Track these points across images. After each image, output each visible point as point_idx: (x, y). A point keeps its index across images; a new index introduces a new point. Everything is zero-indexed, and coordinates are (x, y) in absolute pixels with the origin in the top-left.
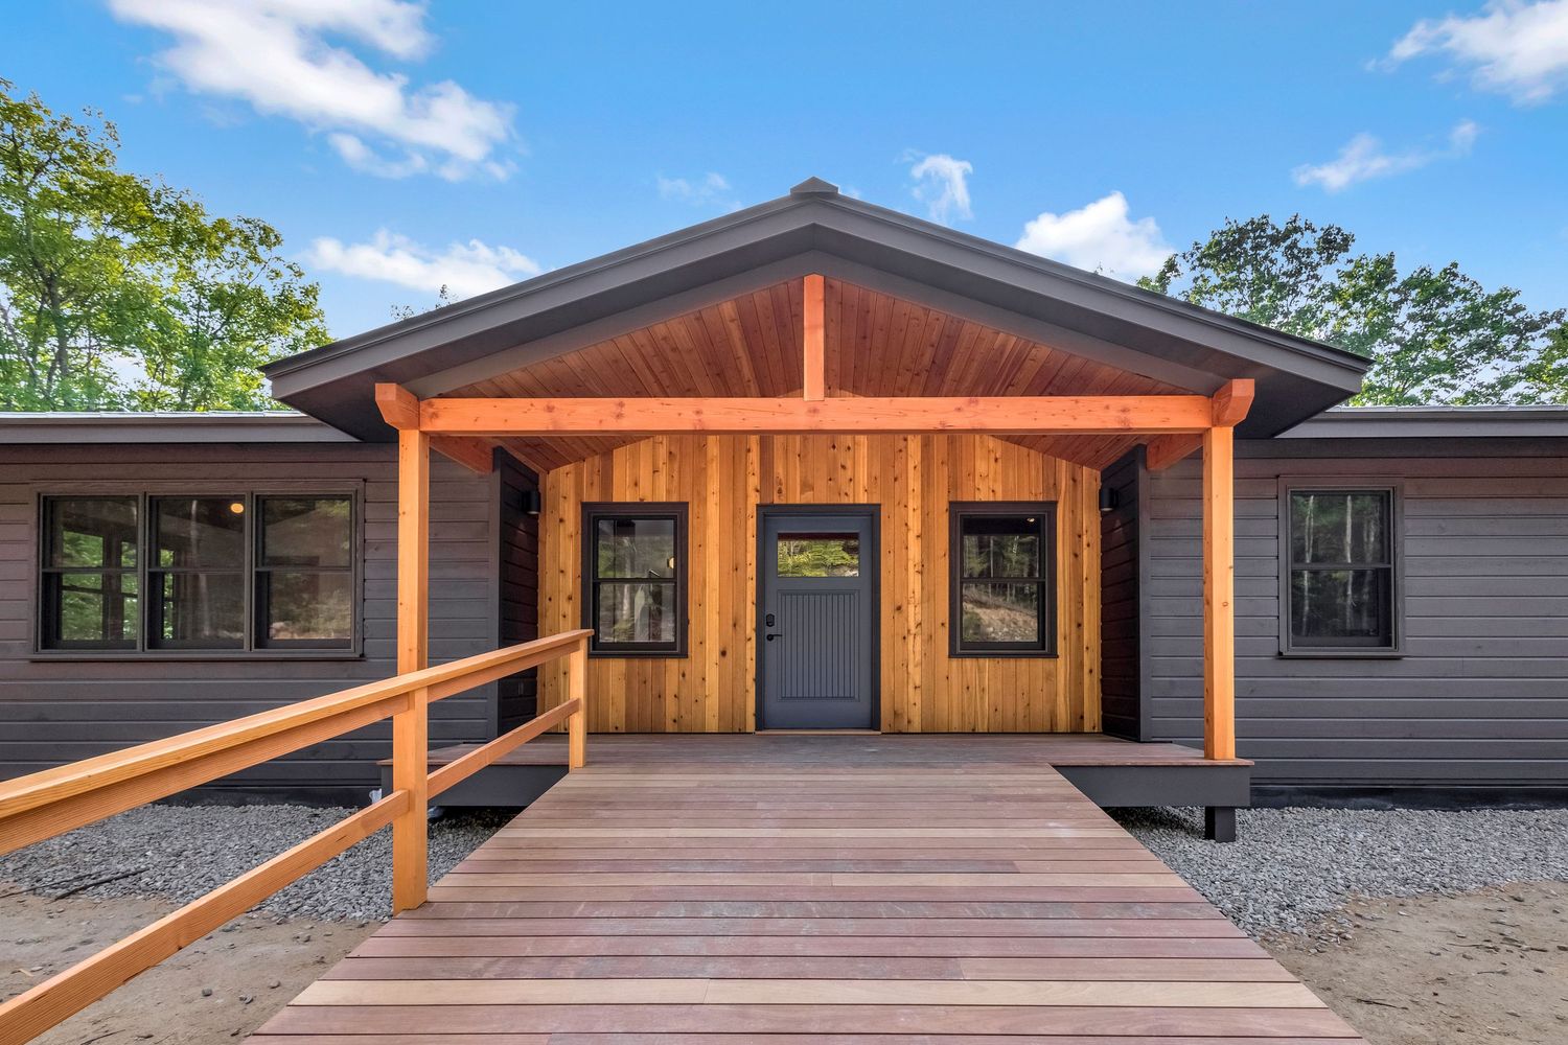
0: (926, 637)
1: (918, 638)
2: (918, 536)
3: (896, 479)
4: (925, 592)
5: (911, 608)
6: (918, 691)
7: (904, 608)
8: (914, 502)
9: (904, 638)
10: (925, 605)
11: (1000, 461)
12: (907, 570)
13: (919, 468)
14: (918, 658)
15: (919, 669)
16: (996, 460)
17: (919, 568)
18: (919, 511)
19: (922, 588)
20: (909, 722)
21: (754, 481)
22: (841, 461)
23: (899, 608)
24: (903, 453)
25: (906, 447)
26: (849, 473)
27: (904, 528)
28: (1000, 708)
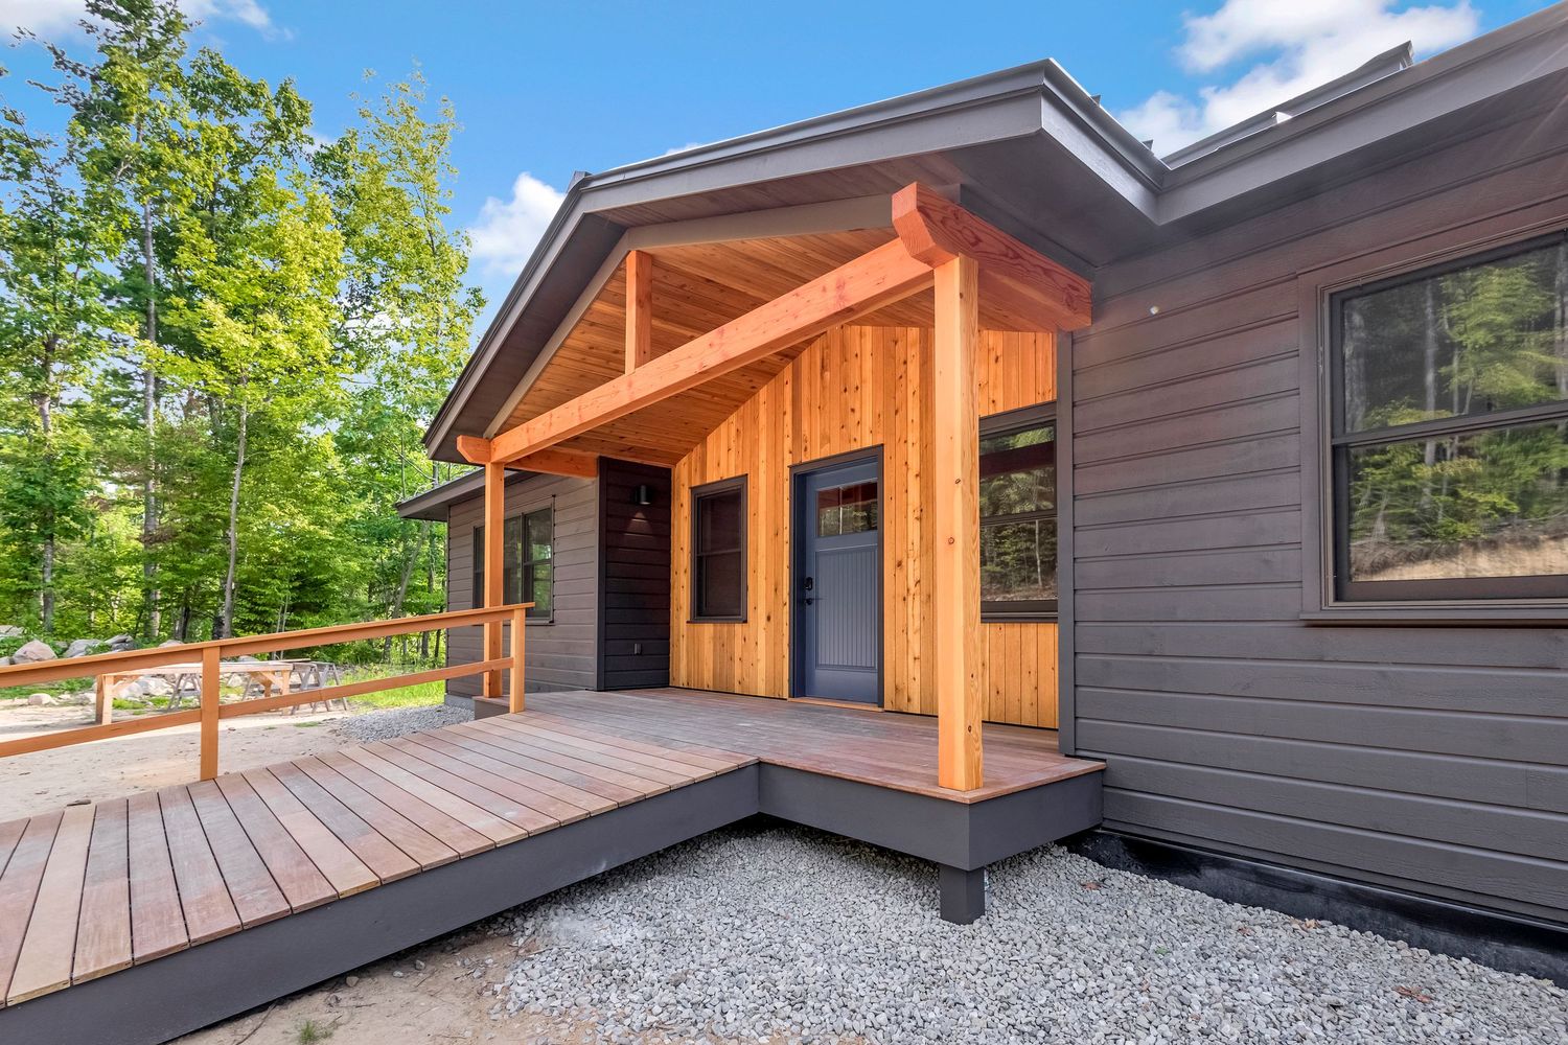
0: (924, 598)
1: (917, 598)
2: (917, 475)
3: (896, 412)
4: (924, 539)
5: (911, 561)
6: (917, 662)
7: (904, 564)
8: (913, 436)
9: (904, 599)
10: (924, 558)
11: (1001, 359)
12: (906, 517)
13: (917, 393)
14: (917, 623)
15: (918, 635)
16: (997, 360)
17: (917, 514)
18: (918, 445)
19: (921, 538)
20: (909, 700)
21: (788, 443)
22: (851, 405)
23: (900, 564)
24: (903, 379)
25: (906, 372)
26: (857, 414)
27: (904, 468)
28: (1002, 691)
